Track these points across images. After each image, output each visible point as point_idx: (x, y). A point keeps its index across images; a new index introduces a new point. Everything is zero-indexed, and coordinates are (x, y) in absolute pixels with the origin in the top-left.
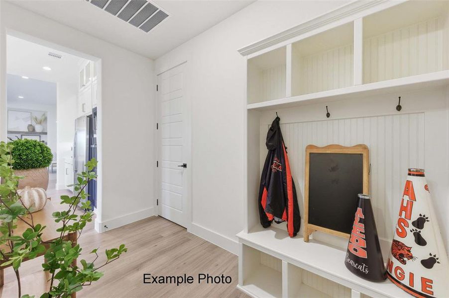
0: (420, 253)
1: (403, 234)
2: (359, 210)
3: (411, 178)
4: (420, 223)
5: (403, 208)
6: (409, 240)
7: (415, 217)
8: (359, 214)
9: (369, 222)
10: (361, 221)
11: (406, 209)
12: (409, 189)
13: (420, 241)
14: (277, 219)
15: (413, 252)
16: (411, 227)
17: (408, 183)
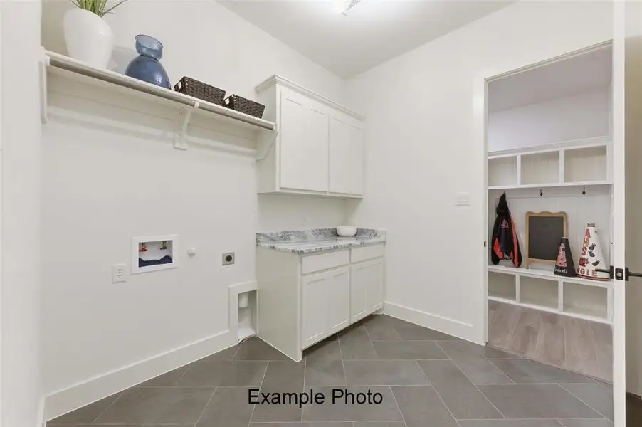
0: (592, 260)
1: (584, 254)
2: (562, 244)
3: (588, 228)
4: (593, 247)
5: (585, 242)
6: (587, 256)
7: (590, 245)
8: (562, 246)
9: (568, 250)
10: (563, 249)
11: (586, 242)
12: (588, 233)
13: (592, 255)
14: (506, 256)
15: (589, 261)
16: (588, 249)
17: (588, 230)
